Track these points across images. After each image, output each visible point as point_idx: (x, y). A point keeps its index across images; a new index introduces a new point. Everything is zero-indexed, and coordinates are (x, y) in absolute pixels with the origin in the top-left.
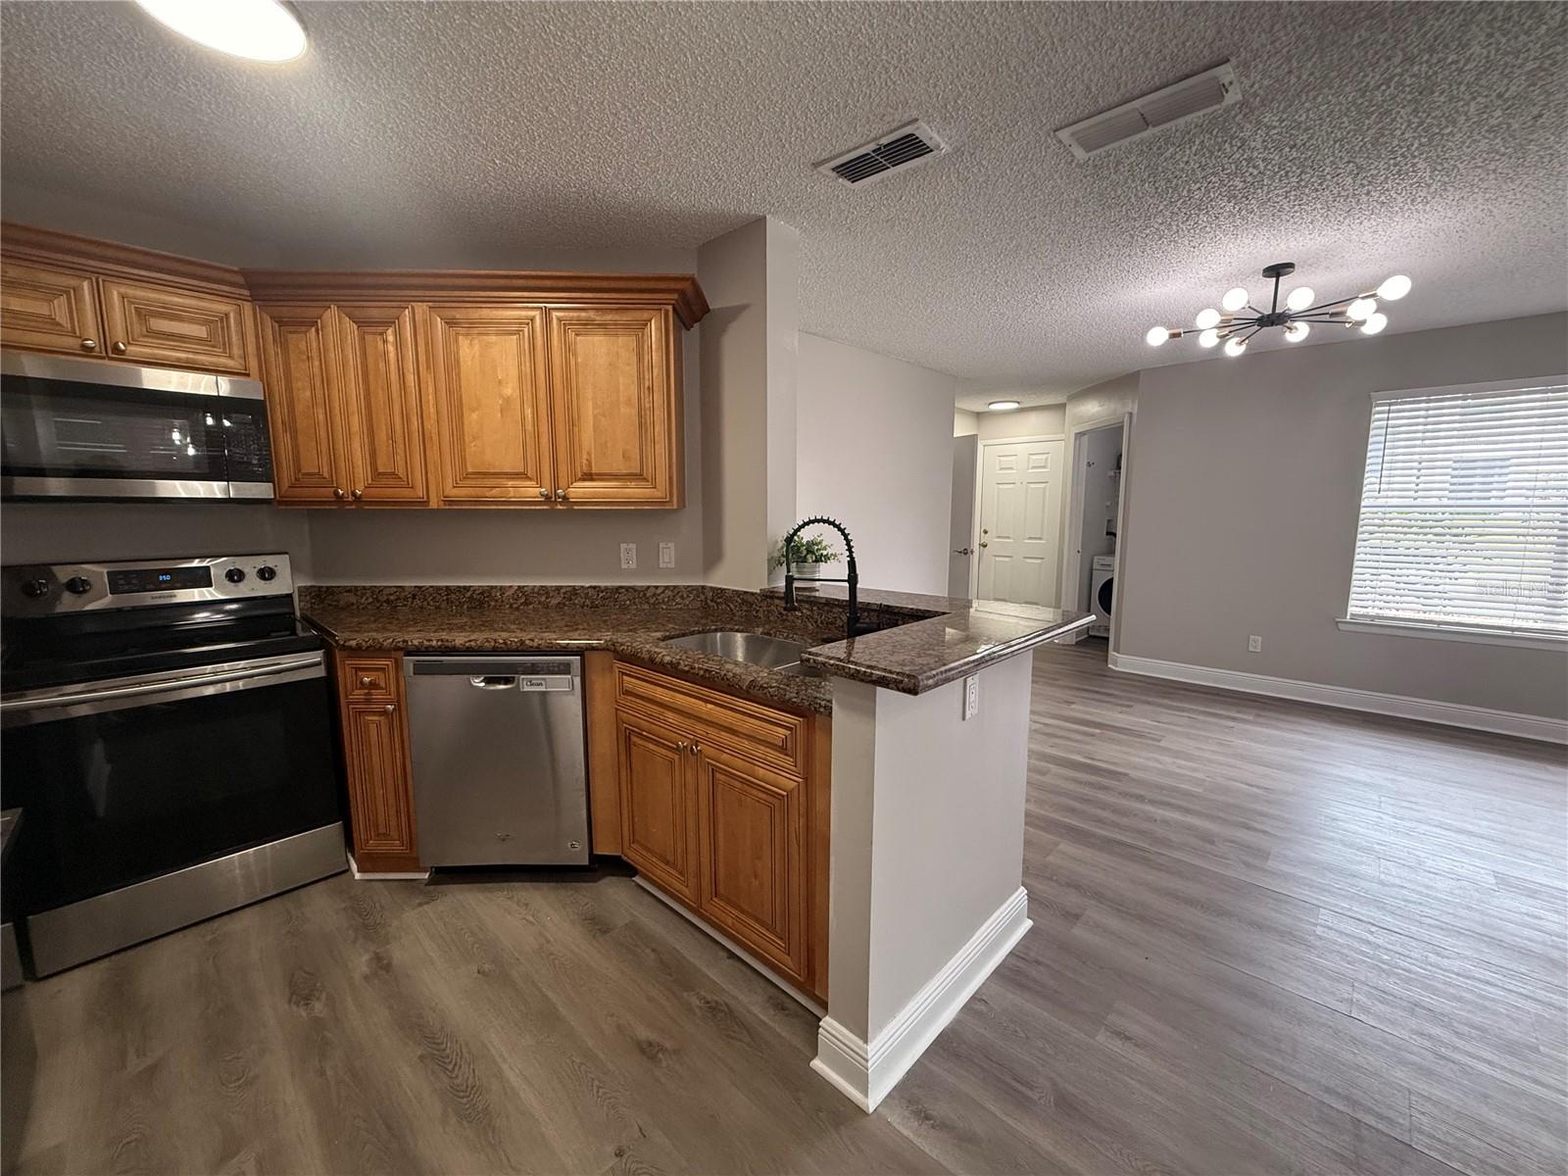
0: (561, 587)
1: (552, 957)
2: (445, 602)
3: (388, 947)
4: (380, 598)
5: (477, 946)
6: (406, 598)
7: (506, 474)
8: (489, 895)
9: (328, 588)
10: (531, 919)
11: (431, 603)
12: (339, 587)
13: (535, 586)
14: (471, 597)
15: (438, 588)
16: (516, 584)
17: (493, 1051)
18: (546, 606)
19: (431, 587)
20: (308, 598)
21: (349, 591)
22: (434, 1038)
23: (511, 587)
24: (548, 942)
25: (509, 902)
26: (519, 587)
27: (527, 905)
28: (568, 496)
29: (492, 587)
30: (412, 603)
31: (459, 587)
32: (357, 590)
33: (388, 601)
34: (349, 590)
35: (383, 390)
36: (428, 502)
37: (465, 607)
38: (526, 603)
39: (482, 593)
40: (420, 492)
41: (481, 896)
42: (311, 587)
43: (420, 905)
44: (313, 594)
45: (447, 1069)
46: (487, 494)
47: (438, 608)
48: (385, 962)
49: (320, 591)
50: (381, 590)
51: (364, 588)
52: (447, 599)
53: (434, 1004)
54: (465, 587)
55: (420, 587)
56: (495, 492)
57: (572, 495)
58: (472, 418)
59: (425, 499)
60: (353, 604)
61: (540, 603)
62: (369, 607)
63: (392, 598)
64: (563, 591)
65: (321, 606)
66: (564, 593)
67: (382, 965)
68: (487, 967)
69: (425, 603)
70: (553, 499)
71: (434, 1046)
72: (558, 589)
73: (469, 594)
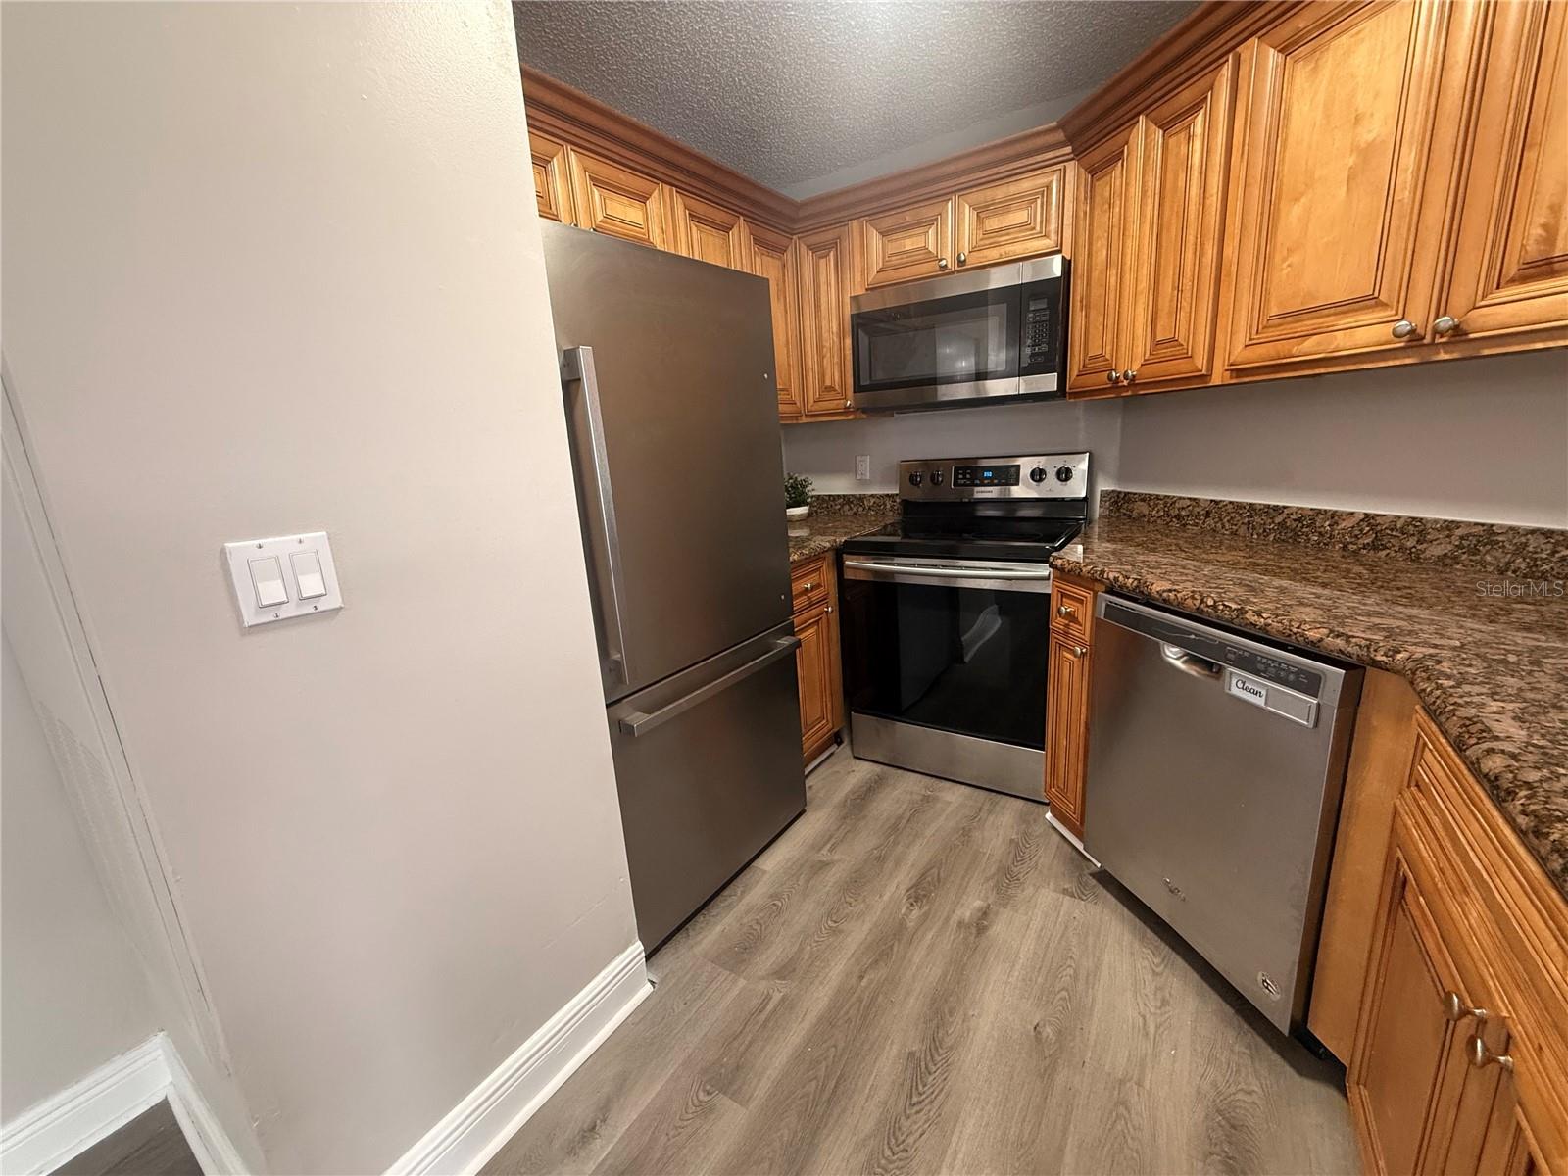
0: (1458, 525)
1: (1122, 1109)
2: (1245, 527)
3: (1001, 910)
4: (1172, 511)
5: (1064, 993)
6: (1198, 516)
7: (1334, 305)
8: (1136, 945)
9: (1126, 494)
10: (1152, 1029)
11: (1227, 526)
12: (1135, 494)
13: (1400, 517)
14: (1282, 524)
15: (1239, 506)
16: (1361, 508)
17: (955, 1139)
18: (1415, 557)
19: (1231, 502)
20: (1108, 503)
21: (1143, 500)
22: (937, 1049)
23: (1352, 513)
24: (1139, 1084)
25: (1148, 977)
26: (1367, 515)
27: (1165, 1003)
28: (1464, 327)
29: (1319, 512)
30: (1204, 523)
31: (1268, 506)
32: (1150, 499)
33: (1178, 517)
34: (1145, 498)
35: (1177, 216)
36: (1208, 376)
37: (1271, 538)
38: (1375, 547)
39: (1300, 520)
40: (1200, 362)
41: (1127, 937)
42: (1113, 491)
43: (1065, 891)
44: (1113, 500)
45: (911, 1097)
46: (1294, 351)
47: (1234, 533)
48: (985, 923)
49: (1118, 497)
50: (1174, 501)
51: (1158, 497)
52: (1249, 523)
53: (971, 1013)
54: (1276, 508)
55: (1217, 502)
56: (1309, 344)
57: (1473, 326)
58: (1292, 216)
59: (1204, 372)
60: (1144, 516)
61: (1402, 548)
62: (1159, 522)
63: (1183, 513)
64: (1459, 532)
65: (1117, 514)
66: (1462, 538)
67: (981, 924)
68: (1048, 1031)
69: (1219, 525)
70: (1427, 340)
71: (929, 1058)
72: (1450, 526)
73: (1279, 520)
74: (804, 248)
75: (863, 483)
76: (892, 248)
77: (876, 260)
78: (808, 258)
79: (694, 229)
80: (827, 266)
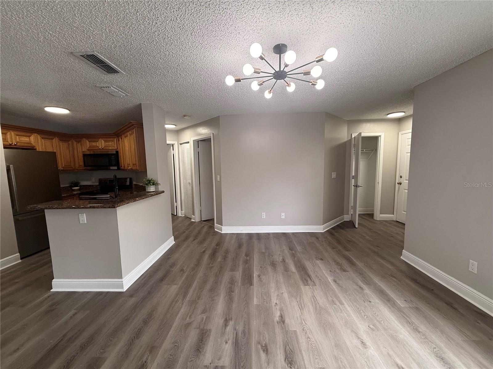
74: (74, 141)
75: (93, 182)
76: (91, 144)
77: (88, 146)
78: (75, 143)
79: (43, 140)
80: (79, 145)
